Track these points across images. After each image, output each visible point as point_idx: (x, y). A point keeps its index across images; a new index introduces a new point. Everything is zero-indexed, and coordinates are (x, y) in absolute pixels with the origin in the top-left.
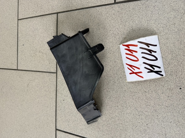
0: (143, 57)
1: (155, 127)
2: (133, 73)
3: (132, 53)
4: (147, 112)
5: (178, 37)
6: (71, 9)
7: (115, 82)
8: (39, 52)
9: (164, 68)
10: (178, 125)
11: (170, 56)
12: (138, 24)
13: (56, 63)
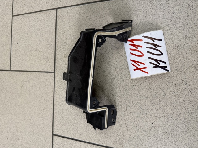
0: (148, 52)
1: (160, 126)
2: (138, 69)
3: (137, 48)
4: (152, 110)
5: (183, 31)
7: (118, 79)
8: (36, 50)
9: (170, 63)
10: (183, 122)
11: (175, 51)
12: (142, 19)
13: (54, 62)
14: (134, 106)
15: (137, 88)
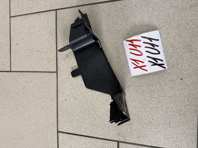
0: (147, 51)
1: (159, 118)
2: (138, 67)
3: (136, 48)
6: (72, 6)
8: (37, 51)
9: (166, 61)
10: (180, 114)
11: (171, 49)
12: (140, 20)
13: (56, 62)
14: (134, 101)
15: (137, 85)
